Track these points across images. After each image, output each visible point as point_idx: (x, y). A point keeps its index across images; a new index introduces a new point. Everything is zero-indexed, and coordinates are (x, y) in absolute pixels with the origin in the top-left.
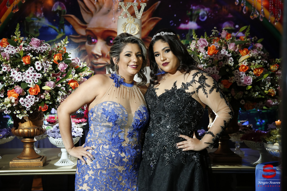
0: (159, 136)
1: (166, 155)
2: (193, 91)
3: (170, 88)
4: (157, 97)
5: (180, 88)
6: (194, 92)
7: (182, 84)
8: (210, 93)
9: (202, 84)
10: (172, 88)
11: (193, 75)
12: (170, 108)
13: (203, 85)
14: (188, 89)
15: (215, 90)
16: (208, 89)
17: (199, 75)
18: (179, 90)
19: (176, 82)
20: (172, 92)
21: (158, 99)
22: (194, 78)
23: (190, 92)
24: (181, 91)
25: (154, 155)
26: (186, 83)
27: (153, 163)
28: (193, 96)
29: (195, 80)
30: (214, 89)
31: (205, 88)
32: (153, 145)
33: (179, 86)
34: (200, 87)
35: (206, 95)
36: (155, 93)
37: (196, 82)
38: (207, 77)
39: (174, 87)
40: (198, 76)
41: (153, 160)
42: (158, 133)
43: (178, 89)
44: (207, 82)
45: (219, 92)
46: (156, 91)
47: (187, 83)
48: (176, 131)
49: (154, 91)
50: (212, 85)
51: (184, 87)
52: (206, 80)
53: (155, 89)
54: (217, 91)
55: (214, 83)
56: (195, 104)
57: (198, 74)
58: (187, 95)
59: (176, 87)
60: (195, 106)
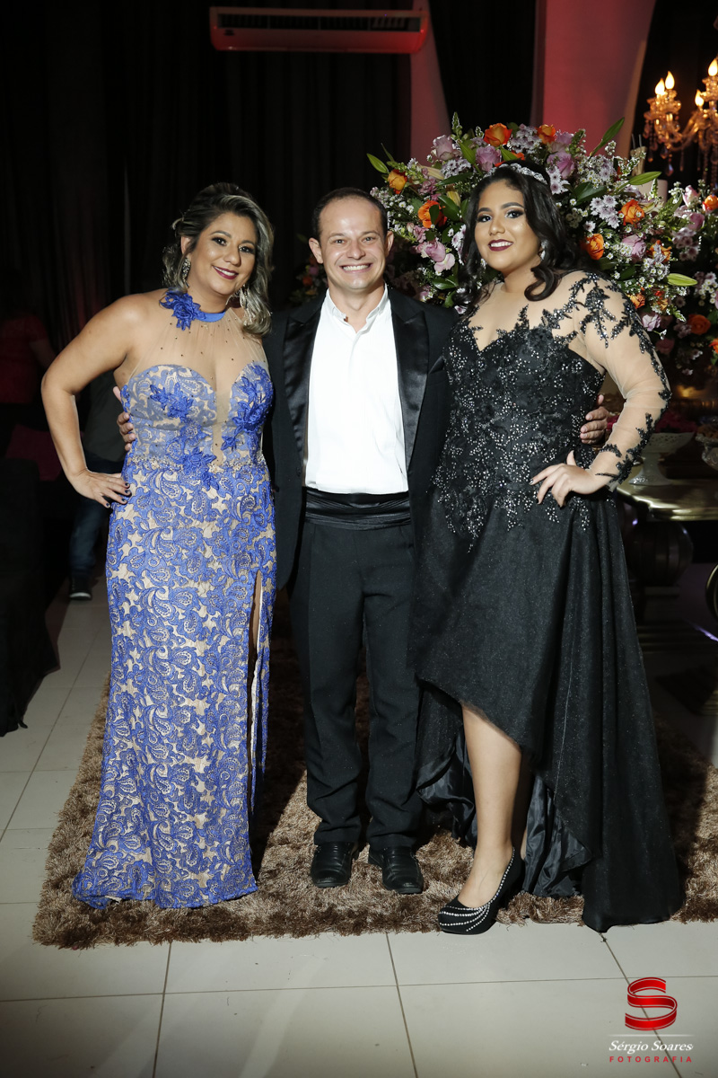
0: (487, 456)
1: (508, 504)
2: (570, 331)
3: (509, 327)
4: (480, 352)
5: (537, 326)
6: (575, 333)
7: (542, 315)
8: (613, 336)
9: (595, 310)
10: (517, 325)
11: (573, 288)
12: (514, 381)
13: (596, 314)
14: (557, 326)
15: (627, 329)
16: (609, 326)
17: (588, 287)
18: (535, 330)
19: (525, 309)
20: (516, 337)
21: (482, 356)
22: (574, 296)
23: (565, 335)
24: (541, 336)
25: (477, 504)
26: (551, 312)
27: (476, 523)
28: (573, 346)
29: (579, 301)
30: (625, 327)
31: (602, 323)
32: (473, 479)
33: (535, 322)
34: (588, 319)
35: (604, 340)
36: (474, 341)
37: (579, 306)
38: (607, 292)
39: (520, 323)
40: (584, 290)
41: (474, 517)
42: (485, 446)
43: (531, 328)
44: (608, 304)
45: (636, 336)
46: (477, 335)
47: (555, 311)
48: (532, 440)
49: (471, 335)
50: (619, 317)
51: (547, 323)
52: (606, 301)
53: (474, 329)
54: (631, 334)
55: (626, 310)
56: (579, 366)
57: (585, 286)
58: (557, 344)
59: (526, 322)
60: (579, 370)
